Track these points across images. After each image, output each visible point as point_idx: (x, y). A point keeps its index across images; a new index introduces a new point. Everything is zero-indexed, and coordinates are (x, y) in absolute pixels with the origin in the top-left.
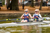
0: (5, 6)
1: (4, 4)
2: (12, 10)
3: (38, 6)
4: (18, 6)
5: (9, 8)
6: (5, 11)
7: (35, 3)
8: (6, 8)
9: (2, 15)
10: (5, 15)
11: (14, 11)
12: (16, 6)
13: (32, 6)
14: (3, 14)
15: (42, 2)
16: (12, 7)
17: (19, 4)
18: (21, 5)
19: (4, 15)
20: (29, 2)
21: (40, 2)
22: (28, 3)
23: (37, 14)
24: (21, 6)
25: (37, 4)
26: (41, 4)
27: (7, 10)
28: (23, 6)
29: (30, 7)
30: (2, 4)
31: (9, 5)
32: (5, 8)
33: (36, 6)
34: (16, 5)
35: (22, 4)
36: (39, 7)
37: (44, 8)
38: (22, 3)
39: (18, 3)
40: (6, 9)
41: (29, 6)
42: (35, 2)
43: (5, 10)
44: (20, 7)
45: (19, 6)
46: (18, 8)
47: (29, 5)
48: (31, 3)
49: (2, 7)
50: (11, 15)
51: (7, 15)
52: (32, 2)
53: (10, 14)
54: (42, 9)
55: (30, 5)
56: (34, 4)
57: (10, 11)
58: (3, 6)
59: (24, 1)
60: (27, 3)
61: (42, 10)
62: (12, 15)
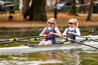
0: (19, 13)
1: (19, 9)
2: (34, 20)
3: (85, 13)
4: (45, 12)
5: (28, 17)
6: (20, 21)
7: (78, 6)
8: (22, 16)
9: (15, 31)
10: (19, 30)
11: (37, 22)
12: (41, 12)
13: (72, 12)
14: (15, 28)
15: (93, 4)
16: (34, 14)
17: (46, 9)
18: (51, 11)
19: (17, 31)
20: (66, 4)
21: (89, 4)
22: (66, 6)
23: (72, 28)
24: (52, 13)
25: (83, 10)
26: (91, 8)
27: (24, 20)
28: (56, 12)
29: (69, 14)
30: (14, 8)
31: (27, 10)
32: (19, 16)
33: (80, 13)
34: (41, 10)
35: (53, 9)
36: (87, 15)
37: (96, 17)
38: (53, 7)
39: (46, 6)
40: (22, 18)
41: (67, 13)
42: (78, 4)
43: (20, 19)
44: (50, 14)
45: (47, 13)
46: (46, 16)
47: (66, 11)
48: (71, 6)
49: (14, 13)
50: (31, 30)
51: (24, 30)
52: (72, 4)
53: (29, 28)
54: (92, 19)
55: (68, 11)
56: (77, 9)
57: (29, 22)
58: (16, 12)
59: (56, 3)
60: (64, 6)
61: (92, 21)
62: (33, 30)
